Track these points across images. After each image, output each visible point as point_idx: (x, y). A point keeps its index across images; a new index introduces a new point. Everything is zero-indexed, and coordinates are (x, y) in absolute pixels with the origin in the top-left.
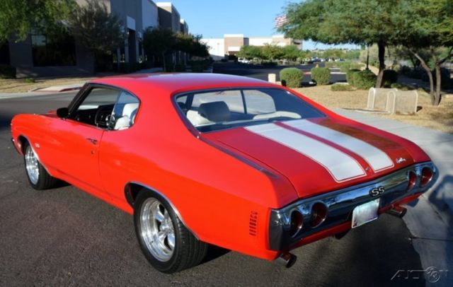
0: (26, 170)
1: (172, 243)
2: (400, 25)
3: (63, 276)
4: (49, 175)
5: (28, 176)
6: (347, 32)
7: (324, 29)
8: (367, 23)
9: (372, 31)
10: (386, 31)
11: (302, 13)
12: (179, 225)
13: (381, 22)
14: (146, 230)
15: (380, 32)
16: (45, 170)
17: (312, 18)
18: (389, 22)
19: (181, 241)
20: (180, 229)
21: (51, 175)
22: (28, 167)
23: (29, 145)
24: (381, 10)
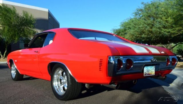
0: (11, 73)
1: (66, 88)
2: (156, 33)
3: (20, 101)
4: (19, 74)
5: (11, 75)
6: (136, 36)
7: (127, 36)
8: (143, 33)
9: (145, 36)
10: (151, 36)
11: (118, 32)
12: (69, 76)
13: (149, 32)
14: (55, 82)
15: (148, 36)
16: (18, 72)
17: (122, 33)
18: (151, 32)
19: (70, 83)
20: (69, 78)
21: (20, 73)
22: (12, 72)
23: (13, 63)
24: (148, 28)
